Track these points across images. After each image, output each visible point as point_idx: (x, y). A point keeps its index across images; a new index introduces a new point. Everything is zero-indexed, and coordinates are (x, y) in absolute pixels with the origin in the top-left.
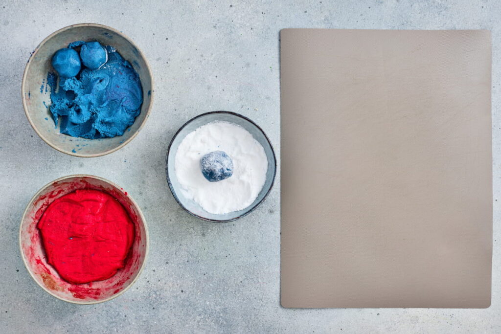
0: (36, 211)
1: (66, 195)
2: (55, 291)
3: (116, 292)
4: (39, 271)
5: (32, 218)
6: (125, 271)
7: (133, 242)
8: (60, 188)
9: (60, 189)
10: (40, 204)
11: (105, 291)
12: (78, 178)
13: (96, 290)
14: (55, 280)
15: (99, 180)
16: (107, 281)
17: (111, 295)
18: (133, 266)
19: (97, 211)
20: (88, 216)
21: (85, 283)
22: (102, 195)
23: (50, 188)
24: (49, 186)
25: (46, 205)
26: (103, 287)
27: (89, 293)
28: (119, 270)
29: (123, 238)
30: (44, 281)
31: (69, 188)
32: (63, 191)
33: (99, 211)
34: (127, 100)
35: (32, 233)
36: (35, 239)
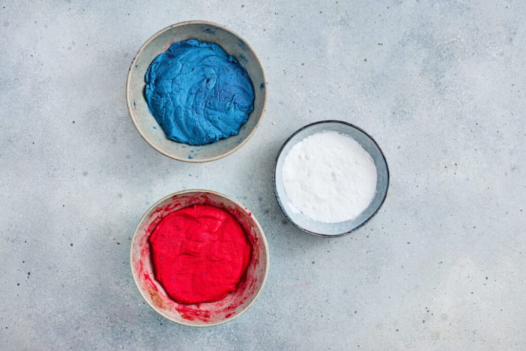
0: (150, 223)
1: (181, 209)
2: (163, 310)
3: (228, 316)
4: (147, 287)
5: (145, 230)
6: (237, 294)
7: (249, 264)
8: (177, 201)
9: (177, 203)
10: (155, 216)
11: (215, 314)
12: (200, 193)
13: (204, 312)
14: (163, 298)
15: (223, 197)
16: (216, 303)
17: (223, 319)
18: (247, 291)
19: (215, 229)
20: (205, 234)
21: (192, 304)
22: (222, 212)
23: (169, 200)
24: (168, 199)
25: (160, 218)
26: (213, 309)
27: (198, 315)
28: (230, 292)
29: (239, 260)
30: (152, 298)
31: (187, 203)
32: (180, 204)
33: (216, 229)
34: (238, 96)
35: (143, 246)
36: (145, 253)
